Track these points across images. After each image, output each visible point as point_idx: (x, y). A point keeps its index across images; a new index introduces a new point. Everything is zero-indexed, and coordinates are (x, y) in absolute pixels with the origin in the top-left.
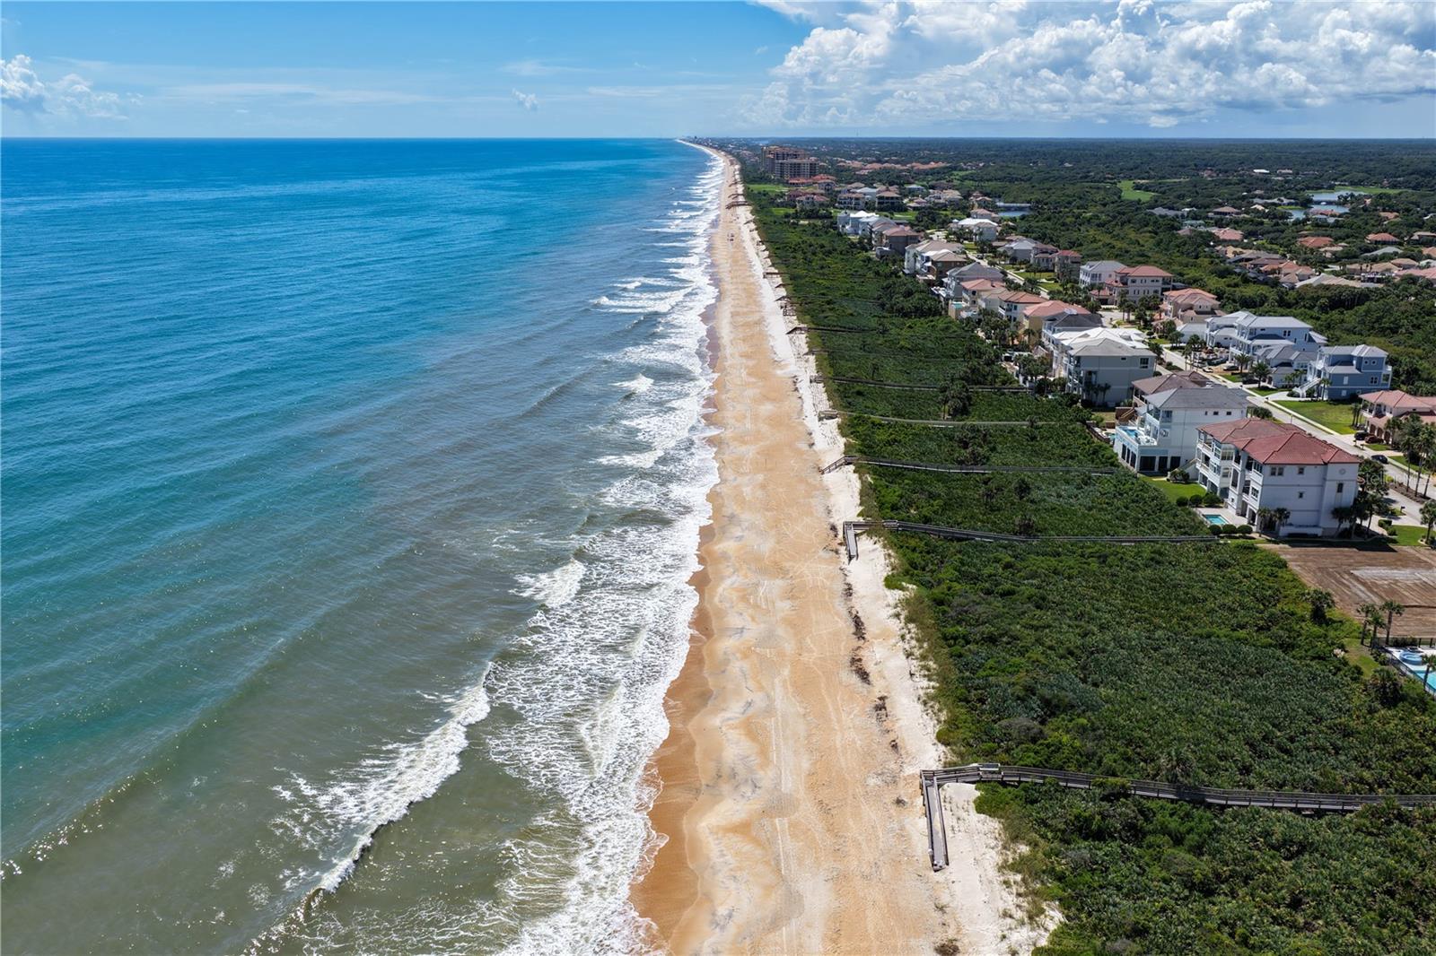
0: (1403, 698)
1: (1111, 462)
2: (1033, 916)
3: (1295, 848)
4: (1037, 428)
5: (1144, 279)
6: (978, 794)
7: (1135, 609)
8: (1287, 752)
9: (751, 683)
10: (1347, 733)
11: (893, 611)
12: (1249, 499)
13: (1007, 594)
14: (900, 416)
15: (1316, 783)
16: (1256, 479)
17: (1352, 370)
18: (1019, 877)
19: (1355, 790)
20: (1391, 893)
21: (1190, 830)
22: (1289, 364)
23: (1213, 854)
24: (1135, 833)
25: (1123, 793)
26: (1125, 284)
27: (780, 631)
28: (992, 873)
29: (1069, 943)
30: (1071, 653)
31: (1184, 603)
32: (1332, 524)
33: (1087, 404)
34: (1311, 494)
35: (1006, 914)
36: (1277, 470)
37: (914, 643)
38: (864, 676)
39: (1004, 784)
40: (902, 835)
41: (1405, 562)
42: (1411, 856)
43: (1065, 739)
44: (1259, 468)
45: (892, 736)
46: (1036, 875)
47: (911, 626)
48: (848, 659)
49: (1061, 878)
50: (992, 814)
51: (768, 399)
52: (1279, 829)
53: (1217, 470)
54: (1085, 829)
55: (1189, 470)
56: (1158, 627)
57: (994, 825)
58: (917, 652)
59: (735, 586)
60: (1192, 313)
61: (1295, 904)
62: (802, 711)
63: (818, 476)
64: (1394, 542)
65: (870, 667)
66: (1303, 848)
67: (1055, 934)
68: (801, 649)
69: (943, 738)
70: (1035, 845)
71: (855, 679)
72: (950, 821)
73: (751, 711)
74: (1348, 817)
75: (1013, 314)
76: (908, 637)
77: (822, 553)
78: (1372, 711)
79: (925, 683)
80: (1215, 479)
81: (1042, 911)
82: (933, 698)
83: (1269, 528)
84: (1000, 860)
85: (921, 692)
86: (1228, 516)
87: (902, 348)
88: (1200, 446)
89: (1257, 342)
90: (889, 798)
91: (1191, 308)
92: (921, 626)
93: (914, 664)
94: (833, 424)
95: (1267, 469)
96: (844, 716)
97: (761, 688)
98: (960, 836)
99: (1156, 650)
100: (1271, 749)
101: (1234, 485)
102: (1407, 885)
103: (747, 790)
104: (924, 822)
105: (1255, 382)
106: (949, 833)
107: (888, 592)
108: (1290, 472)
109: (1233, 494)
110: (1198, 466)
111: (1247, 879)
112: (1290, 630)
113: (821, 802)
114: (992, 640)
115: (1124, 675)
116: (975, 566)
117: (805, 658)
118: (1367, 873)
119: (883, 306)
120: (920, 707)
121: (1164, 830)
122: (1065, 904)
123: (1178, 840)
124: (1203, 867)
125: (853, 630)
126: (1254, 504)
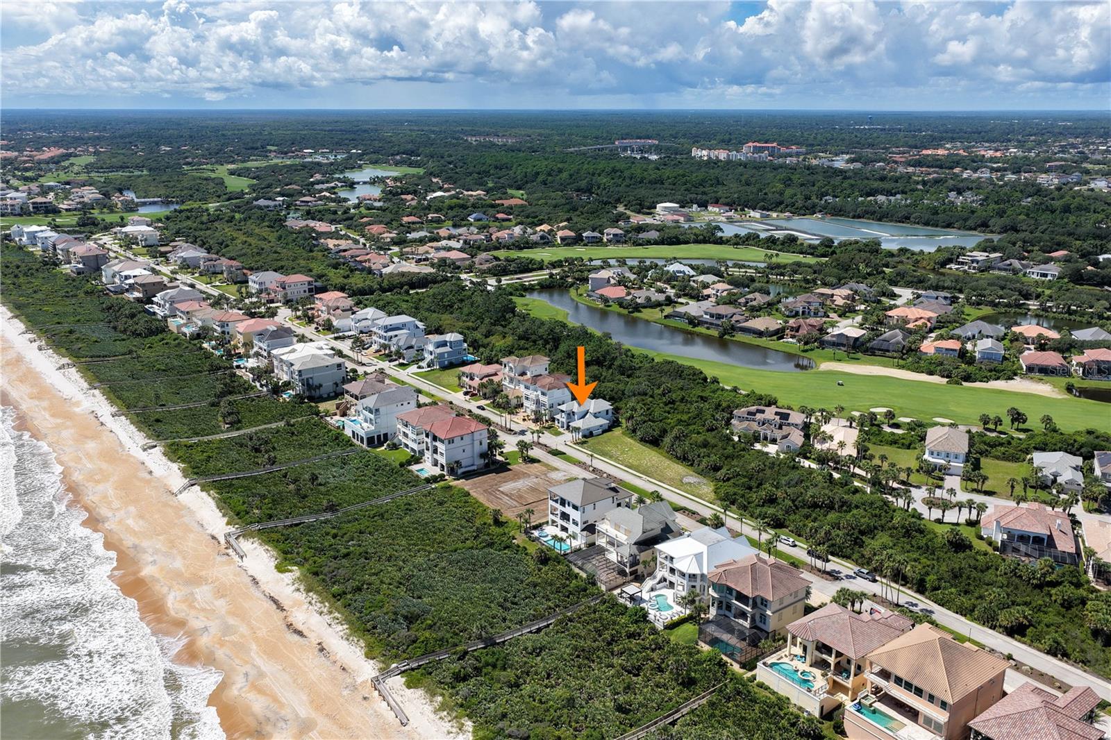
0: (549, 559)
1: (349, 443)
2: (461, 728)
3: (538, 651)
4: (293, 426)
5: (296, 284)
6: (404, 679)
7: (414, 544)
8: (516, 604)
9: (238, 661)
10: (535, 585)
11: (293, 588)
12: (438, 457)
13: (346, 556)
14: (197, 434)
15: (534, 616)
16: (441, 447)
17: (447, 349)
18: (445, 713)
19: (549, 613)
20: (578, 656)
21: (497, 660)
22: (411, 347)
23: (511, 666)
24: (478, 670)
25: (466, 653)
26: (284, 288)
27: (231, 621)
28: (432, 716)
29: (481, 734)
30: (401, 583)
31: (435, 533)
32: (481, 462)
33: (311, 399)
34: (468, 449)
35: (449, 733)
36: (451, 441)
37: (318, 604)
38: (300, 633)
39: (413, 669)
40: (378, 715)
41: (519, 476)
42: (580, 637)
43: (427, 635)
44: (442, 441)
45: (339, 664)
46: (452, 710)
47: (311, 594)
48: (284, 627)
49: (462, 706)
50: (416, 687)
51: (87, 437)
52: (529, 644)
53: (414, 441)
54: (460, 678)
55: (395, 441)
56: (429, 552)
57: (420, 692)
58: (325, 610)
59: (178, 599)
60: (339, 311)
61: (549, 676)
62: (280, 668)
63: (175, 499)
64: (509, 464)
65: (300, 628)
66: (541, 649)
67: (473, 732)
68: (253, 630)
69: (370, 656)
70: (442, 695)
71: (296, 637)
72: (398, 699)
73: (250, 678)
74: (551, 627)
75: (226, 329)
76: (313, 602)
77: (219, 558)
78: (540, 570)
79: (340, 628)
80: (415, 447)
81: (463, 724)
82: (350, 635)
83: (452, 471)
84: (431, 708)
85: (342, 633)
86: (426, 469)
87: (159, 370)
88: (399, 426)
89: (390, 334)
90: (359, 698)
91: (338, 308)
92: (317, 592)
93: (327, 618)
94: (158, 452)
95: (446, 442)
96: (306, 662)
97: (247, 662)
98: (407, 704)
99: (436, 566)
100: (509, 605)
101: (428, 449)
102: (583, 650)
103: (281, 724)
104: (385, 704)
105: (396, 360)
106: (401, 705)
107: (282, 576)
108: (457, 440)
109: (428, 454)
110: (400, 438)
111: (528, 674)
112: (489, 534)
113: (327, 715)
114: (359, 589)
115: (430, 587)
116: (317, 542)
117: (260, 634)
118: (568, 651)
119: (115, 328)
120: (345, 643)
121: (487, 664)
122: (470, 717)
123: (494, 666)
124: (510, 674)
125: (275, 607)
126: (442, 460)
